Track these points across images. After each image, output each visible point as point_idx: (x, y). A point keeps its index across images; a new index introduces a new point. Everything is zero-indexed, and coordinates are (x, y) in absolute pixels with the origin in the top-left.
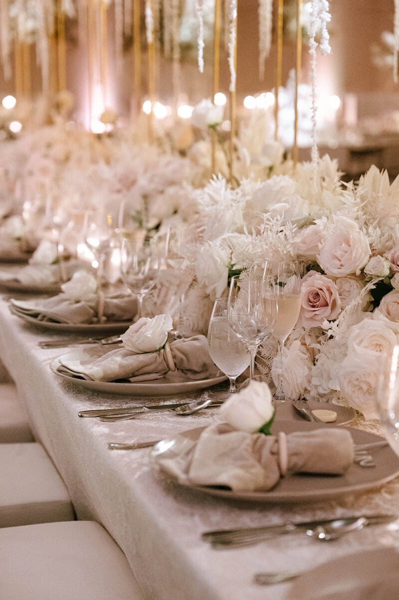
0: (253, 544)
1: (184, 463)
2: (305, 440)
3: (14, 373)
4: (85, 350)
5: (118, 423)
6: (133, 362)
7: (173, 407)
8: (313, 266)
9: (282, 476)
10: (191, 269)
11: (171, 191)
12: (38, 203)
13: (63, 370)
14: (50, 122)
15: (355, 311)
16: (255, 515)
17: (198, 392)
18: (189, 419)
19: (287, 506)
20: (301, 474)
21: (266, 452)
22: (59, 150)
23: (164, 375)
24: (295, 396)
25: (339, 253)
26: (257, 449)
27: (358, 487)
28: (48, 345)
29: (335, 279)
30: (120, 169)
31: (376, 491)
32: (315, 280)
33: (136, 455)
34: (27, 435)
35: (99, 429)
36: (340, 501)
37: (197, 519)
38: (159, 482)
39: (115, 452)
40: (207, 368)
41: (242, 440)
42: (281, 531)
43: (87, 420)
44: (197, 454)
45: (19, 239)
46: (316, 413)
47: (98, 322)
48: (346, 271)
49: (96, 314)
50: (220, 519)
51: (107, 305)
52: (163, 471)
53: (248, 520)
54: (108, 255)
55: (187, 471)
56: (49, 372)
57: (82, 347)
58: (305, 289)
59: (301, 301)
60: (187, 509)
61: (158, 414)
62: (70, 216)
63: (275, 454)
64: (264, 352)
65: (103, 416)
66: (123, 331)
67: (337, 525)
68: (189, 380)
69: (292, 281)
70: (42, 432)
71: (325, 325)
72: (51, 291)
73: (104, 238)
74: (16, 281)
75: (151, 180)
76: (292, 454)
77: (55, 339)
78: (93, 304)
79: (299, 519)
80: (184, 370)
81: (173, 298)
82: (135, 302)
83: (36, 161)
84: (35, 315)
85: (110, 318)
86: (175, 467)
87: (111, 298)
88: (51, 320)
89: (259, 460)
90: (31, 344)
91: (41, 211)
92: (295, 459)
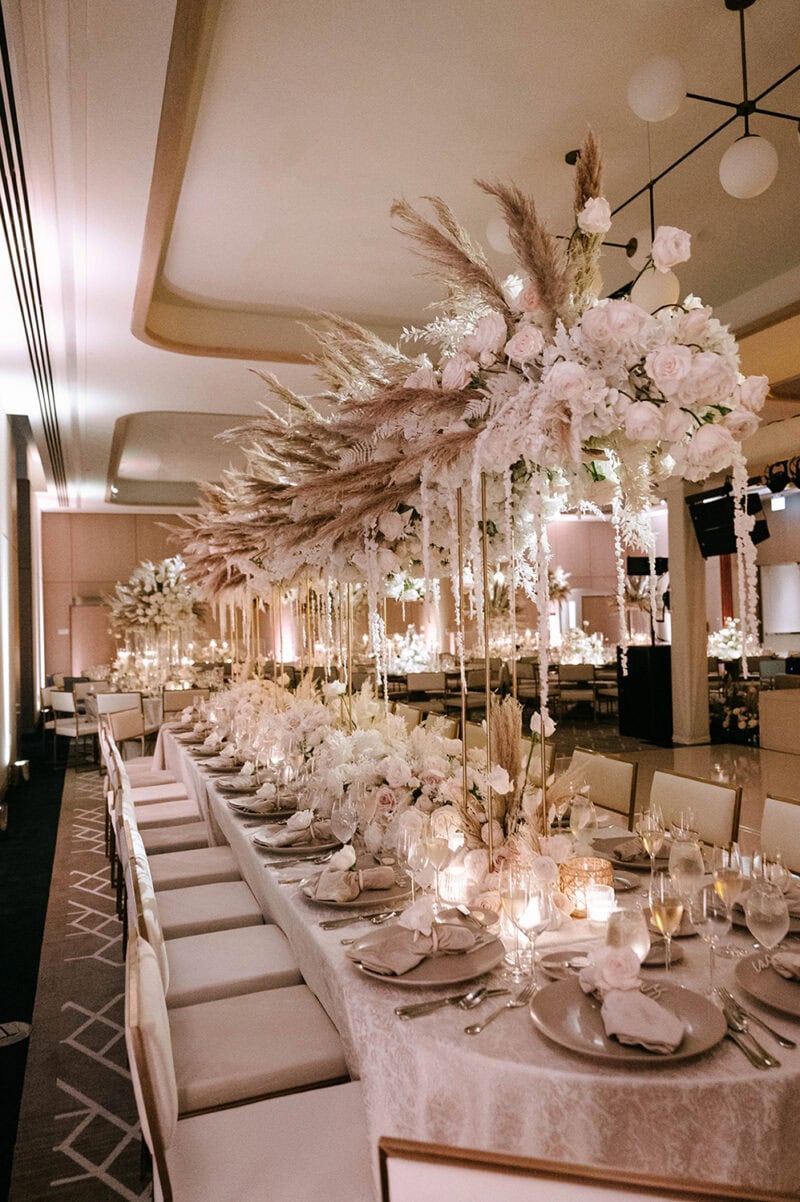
0: (342, 927)
1: (314, 889)
2: (371, 873)
3: (229, 840)
4: (269, 829)
5: (284, 870)
6: (293, 835)
7: (313, 860)
8: (383, 781)
9: (361, 891)
10: (325, 782)
11: (320, 729)
12: (244, 733)
13: (256, 842)
14: (251, 678)
15: (403, 806)
16: (346, 913)
17: (327, 851)
18: (321, 866)
19: (362, 908)
20: (370, 890)
21: (353, 881)
22: (256, 698)
23: (310, 842)
24: (376, 851)
25: (396, 776)
26: (347, 880)
27: (397, 897)
28: (249, 826)
29: (393, 789)
30: (290, 714)
31: (404, 899)
32: (385, 790)
33: (292, 886)
34: (238, 877)
35: (274, 873)
36: (388, 904)
37: (318, 916)
38: (302, 899)
39: (282, 885)
40: (331, 838)
41: (341, 875)
42: (354, 920)
43: (269, 869)
44: (320, 884)
45: (232, 757)
46: (384, 860)
47: (277, 810)
48: (398, 785)
49: (276, 806)
50: (329, 916)
51: (281, 801)
52: (304, 893)
53: (342, 916)
54: (283, 770)
55: (315, 893)
56: (249, 843)
57: (267, 826)
58: (378, 795)
59: (377, 802)
60: (314, 912)
61: (305, 864)
62: (262, 744)
63: (357, 881)
64: (361, 828)
65: (276, 866)
66: (289, 816)
67: (381, 916)
68: (322, 844)
69: (374, 789)
70: (246, 875)
71: (387, 814)
72: (251, 792)
73: (282, 759)
74: (232, 786)
75: (308, 723)
76: (365, 880)
77: (252, 822)
78: (274, 801)
79: (366, 914)
80: (320, 838)
81: (316, 798)
82: (296, 800)
83: (243, 704)
84: (242, 809)
85: (284, 808)
86: (309, 891)
87: (283, 796)
88: (250, 811)
89: (350, 884)
90: (239, 825)
91: (246, 737)
92: (367, 883)
